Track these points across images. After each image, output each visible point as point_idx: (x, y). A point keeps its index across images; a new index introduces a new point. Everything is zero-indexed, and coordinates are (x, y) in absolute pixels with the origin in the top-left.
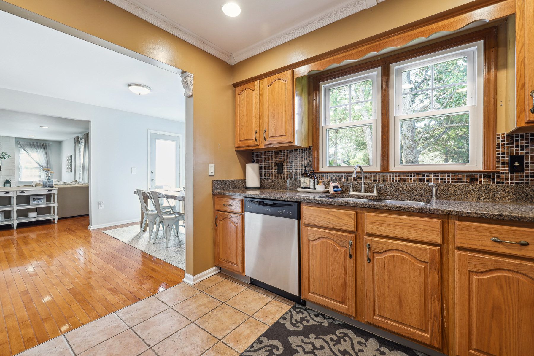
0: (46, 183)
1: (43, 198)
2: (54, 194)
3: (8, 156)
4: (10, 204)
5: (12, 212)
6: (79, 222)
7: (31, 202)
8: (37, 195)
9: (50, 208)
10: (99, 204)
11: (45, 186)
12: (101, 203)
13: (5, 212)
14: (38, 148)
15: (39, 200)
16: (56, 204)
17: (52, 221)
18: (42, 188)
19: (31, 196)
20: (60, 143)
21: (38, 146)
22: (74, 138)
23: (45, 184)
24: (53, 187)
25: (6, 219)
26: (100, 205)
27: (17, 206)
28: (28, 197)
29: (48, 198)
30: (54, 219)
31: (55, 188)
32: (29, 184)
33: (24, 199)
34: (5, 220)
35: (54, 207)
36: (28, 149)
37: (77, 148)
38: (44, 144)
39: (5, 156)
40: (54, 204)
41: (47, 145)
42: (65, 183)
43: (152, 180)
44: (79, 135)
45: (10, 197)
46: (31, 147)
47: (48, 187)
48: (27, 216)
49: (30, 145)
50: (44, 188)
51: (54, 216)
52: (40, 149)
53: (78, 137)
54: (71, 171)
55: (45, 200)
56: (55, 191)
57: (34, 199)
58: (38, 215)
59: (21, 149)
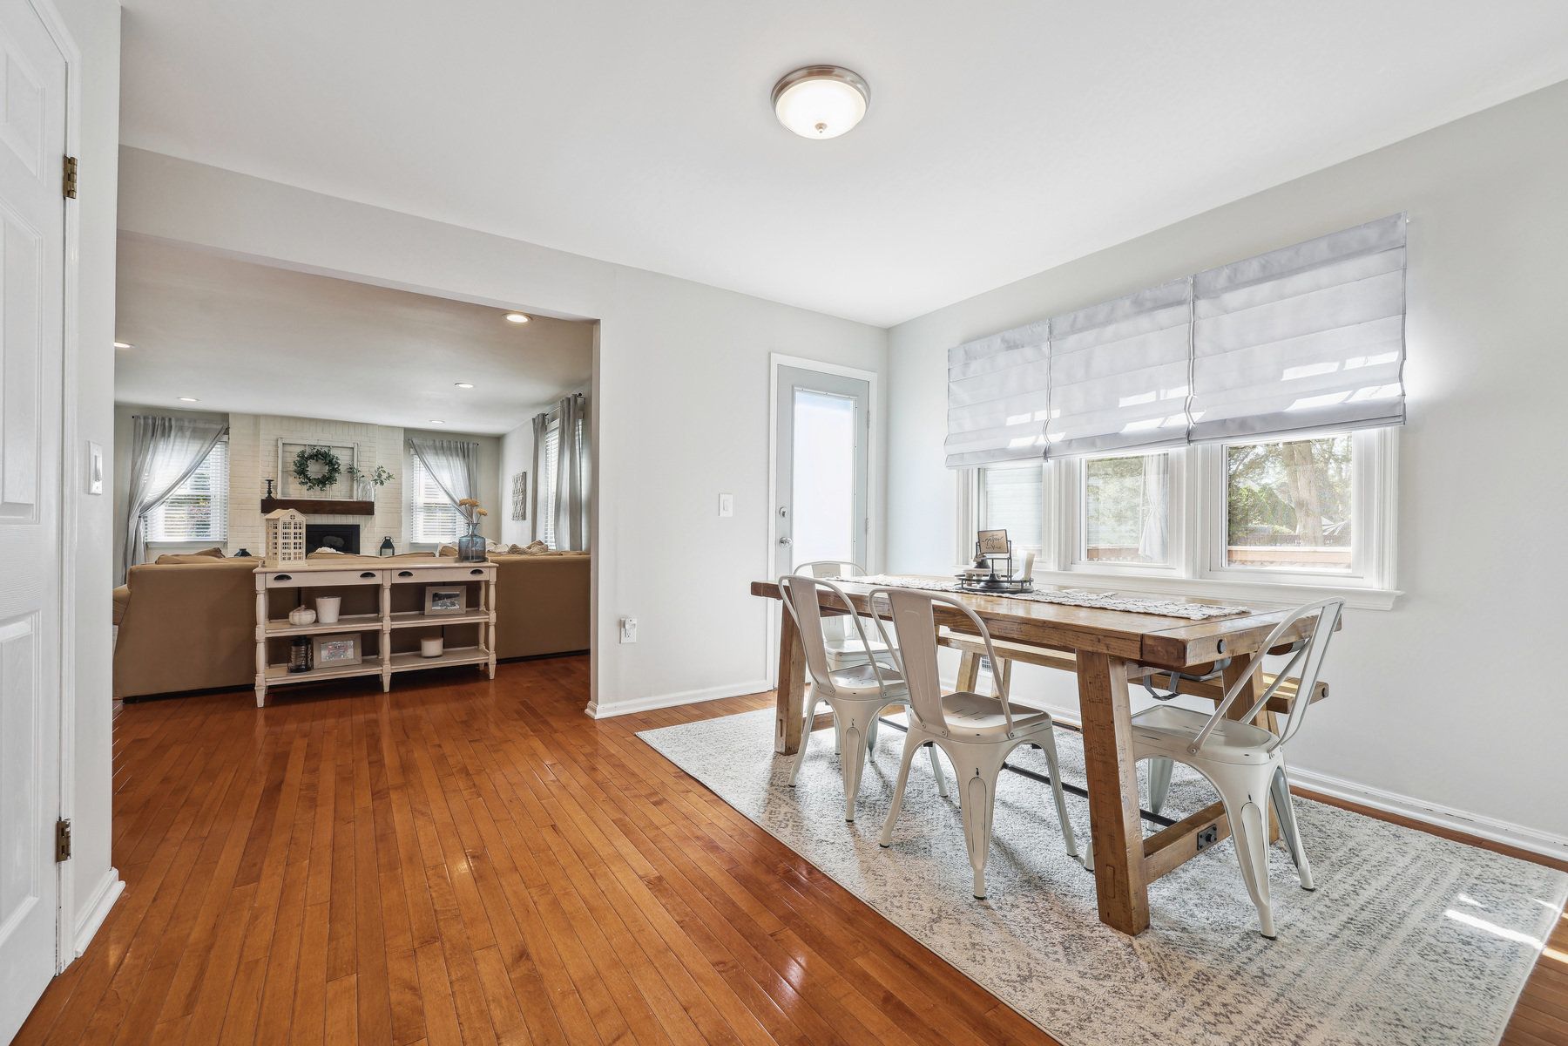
0: (467, 547)
1: (458, 595)
2: (487, 583)
3: (389, 477)
4: (376, 609)
5: (380, 635)
6: (554, 680)
7: (429, 606)
8: (444, 584)
9: (476, 626)
10: (622, 624)
11: (464, 556)
12: (628, 621)
13: (364, 634)
14: (451, 455)
15: (448, 601)
16: (492, 617)
17: (482, 668)
18: (456, 562)
19: (428, 588)
20: (498, 440)
21: (450, 449)
22: (534, 419)
23: (463, 548)
24: (485, 560)
25: (365, 657)
26: (622, 629)
27: (393, 619)
28: (421, 588)
29: (473, 593)
30: (486, 664)
31: (490, 564)
32: (427, 552)
33: (412, 596)
34: (364, 661)
35: (487, 625)
36: (431, 459)
37: (540, 448)
38: (463, 443)
39: (384, 476)
40: (488, 617)
41: (471, 446)
42: (514, 549)
43: (782, 542)
44: (546, 410)
45: (377, 589)
46: (437, 454)
47: (472, 558)
48: (418, 648)
49: (435, 448)
50: (462, 562)
51: (487, 656)
52: (454, 458)
53: (544, 415)
54: (524, 518)
55: (464, 600)
56: (490, 575)
57: (437, 597)
58: (444, 646)
59: (417, 460)
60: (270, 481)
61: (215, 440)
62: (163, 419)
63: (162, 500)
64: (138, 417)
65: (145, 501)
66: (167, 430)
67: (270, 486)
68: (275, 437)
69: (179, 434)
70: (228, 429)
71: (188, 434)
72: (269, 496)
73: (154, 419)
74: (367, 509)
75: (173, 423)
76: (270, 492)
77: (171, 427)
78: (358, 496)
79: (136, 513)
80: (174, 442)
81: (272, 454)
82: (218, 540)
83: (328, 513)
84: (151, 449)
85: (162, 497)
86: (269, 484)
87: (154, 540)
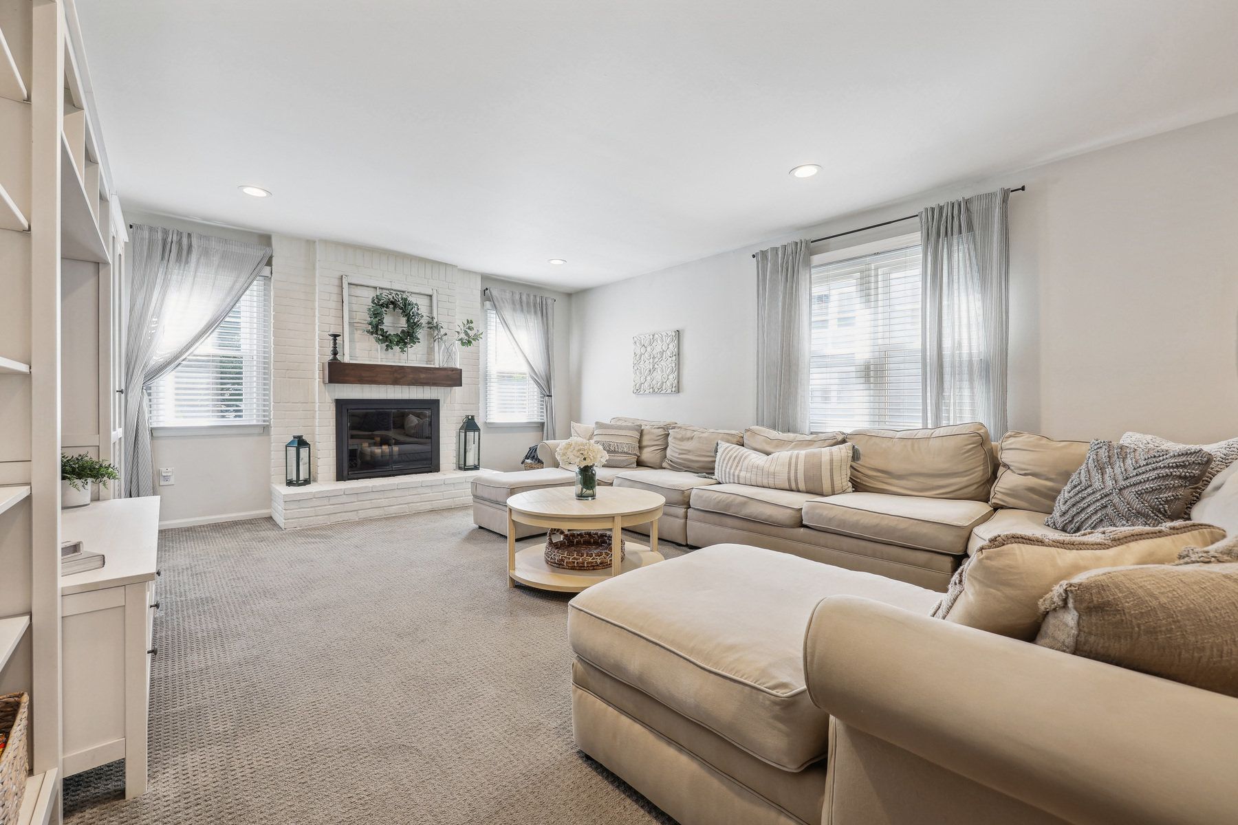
3: (477, 336)
14: (529, 312)
20: (570, 297)
21: (528, 303)
36: (510, 316)
38: (542, 298)
41: (548, 302)
46: (516, 311)
49: (514, 304)
52: (531, 316)
54: (678, 390)
59: (492, 316)
60: (335, 336)
61: (255, 273)
62: (180, 234)
63: (177, 362)
64: (140, 227)
65: (152, 363)
66: (184, 253)
67: (335, 343)
68: (338, 274)
69: (202, 260)
70: (271, 258)
71: (216, 259)
72: (335, 358)
73: (165, 232)
74: (452, 378)
75: (195, 241)
76: (335, 353)
77: (190, 247)
78: (439, 361)
79: (138, 380)
80: (196, 271)
81: (335, 297)
82: (254, 423)
83: (409, 385)
84: (159, 281)
85: (176, 357)
86: (335, 340)
87: (161, 425)
